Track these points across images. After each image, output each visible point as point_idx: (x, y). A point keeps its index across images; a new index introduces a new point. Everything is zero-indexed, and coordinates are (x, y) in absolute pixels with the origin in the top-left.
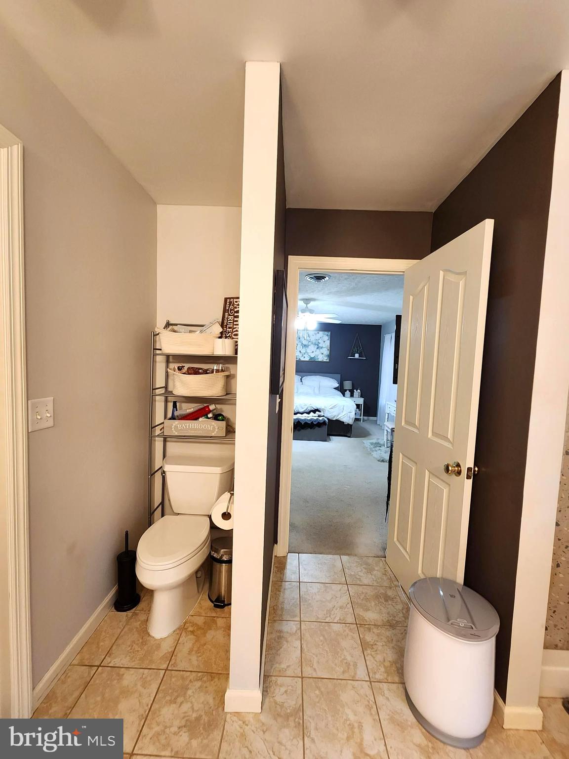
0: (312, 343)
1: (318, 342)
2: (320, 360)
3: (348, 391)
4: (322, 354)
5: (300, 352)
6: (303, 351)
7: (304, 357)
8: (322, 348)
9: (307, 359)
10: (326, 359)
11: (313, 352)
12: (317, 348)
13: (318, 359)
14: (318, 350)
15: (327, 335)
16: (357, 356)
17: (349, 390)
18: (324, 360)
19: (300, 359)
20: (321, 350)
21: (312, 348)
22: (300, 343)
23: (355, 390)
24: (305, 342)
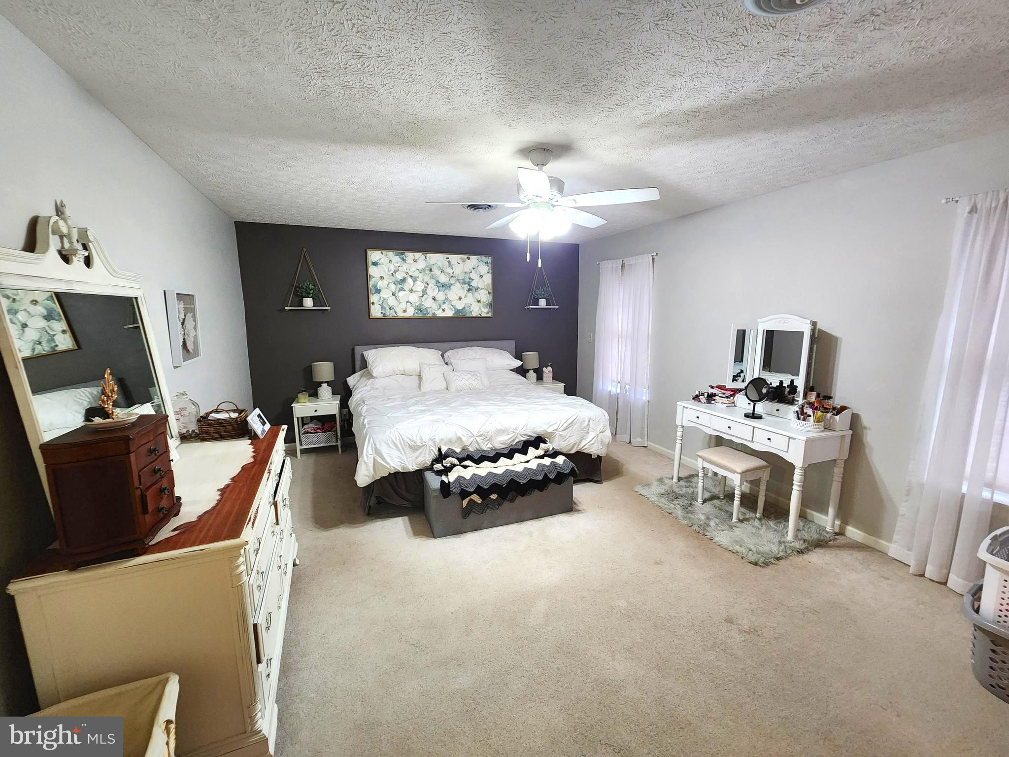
0: (458, 280)
1: (470, 278)
2: (474, 314)
3: (532, 372)
4: (479, 302)
5: (434, 299)
6: (441, 296)
7: (444, 310)
8: (477, 289)
9: (449, 313)
10: (485, 312)
11: (460, 298)
12: (469, 290)
13: (471, 312)
14: (470, 294)
15: (486, 263)
16: (542, 303)
17: (532, 369)
18: (483, 315)
19: (434, 314)
20: (476, 294)
21: (457, 290)
22: (433, 281)
23: (544, 369)
24: (443, 279)
